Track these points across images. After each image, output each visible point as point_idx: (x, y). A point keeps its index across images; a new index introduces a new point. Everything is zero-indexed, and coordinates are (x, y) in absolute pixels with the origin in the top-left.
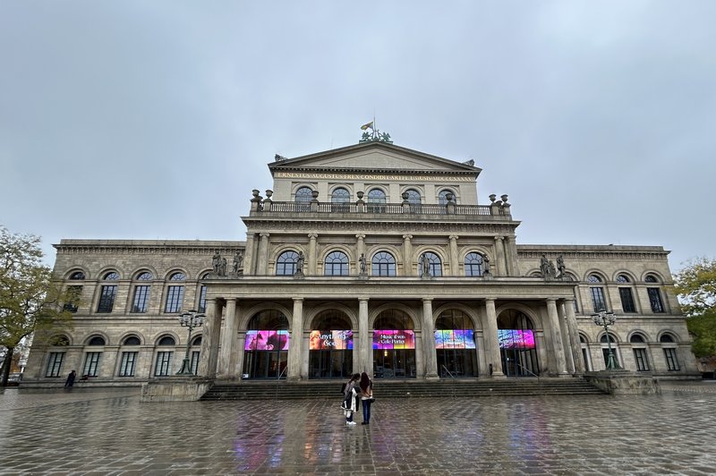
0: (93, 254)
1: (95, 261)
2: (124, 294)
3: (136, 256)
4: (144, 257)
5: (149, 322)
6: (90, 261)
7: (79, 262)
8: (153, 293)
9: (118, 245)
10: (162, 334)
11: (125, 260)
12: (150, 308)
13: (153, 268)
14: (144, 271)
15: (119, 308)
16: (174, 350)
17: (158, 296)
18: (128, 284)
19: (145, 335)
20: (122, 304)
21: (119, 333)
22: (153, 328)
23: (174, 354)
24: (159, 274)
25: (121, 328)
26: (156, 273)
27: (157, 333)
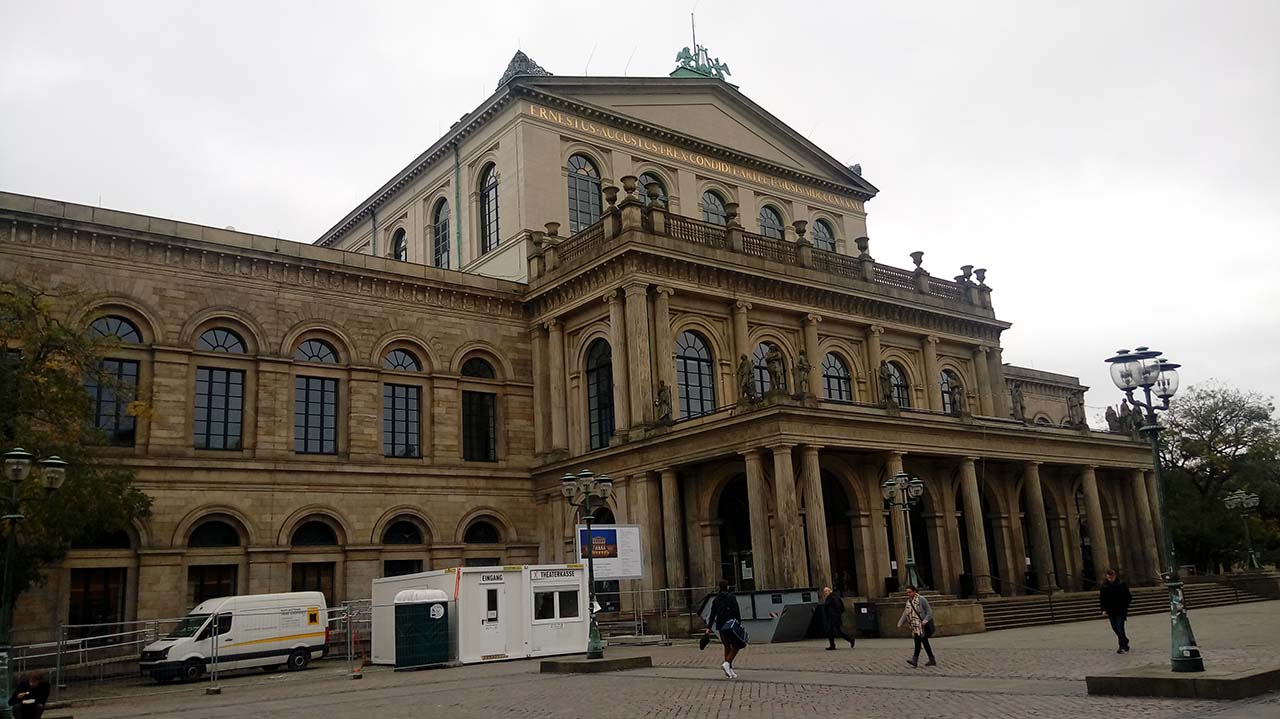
5: (265, 477)
6: (41, 270)
8: (262, 395)
9: (140, 233)
10: (305, 513)
11: (163, 286)
12: (261, 438)
13: (253, 320)
14: (220, 325)
15: (163, 433)
16: (337, 558)
17: (278, 405)
18: (184, 359)
19: (256, 518)
20: (173, 420)
21: (180, 508)
22: (279, 495)
23: (339, 570)
24: (272, 339)
25: (181, 493)
26: (263, 333)
27: (289, 512)
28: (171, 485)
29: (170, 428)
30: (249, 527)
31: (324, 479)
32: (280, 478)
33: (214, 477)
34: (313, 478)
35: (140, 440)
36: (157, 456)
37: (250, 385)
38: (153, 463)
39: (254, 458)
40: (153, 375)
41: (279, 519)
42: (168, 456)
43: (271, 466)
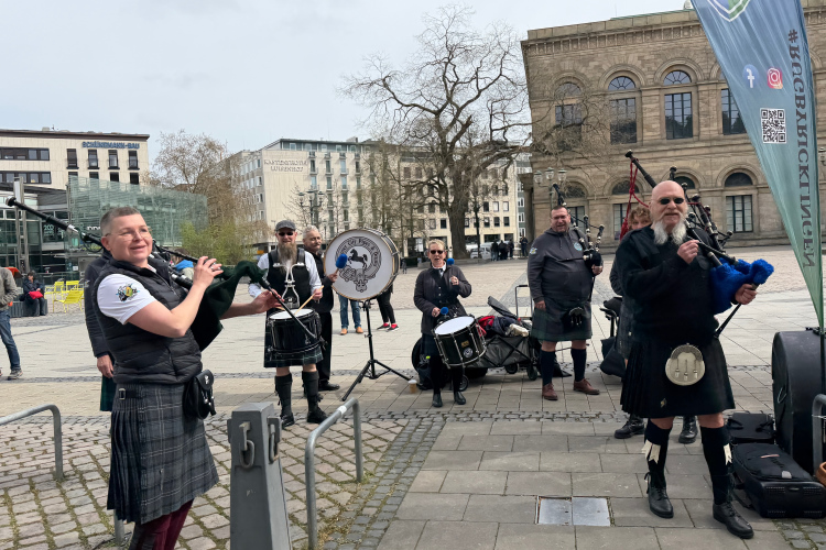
0: (588, 49)
1: (593, 60)
2: (652, 110)
3: (659, 43)
4: (673, 44)
5: (707, 151)
6: (585, 62)
7: (567, 65)
8: (701, 104)
9: (628, 29)
10: (731, 168)
11: (642, 54)
12: (702, 129)
13: (693, 62)
14: (675, 69)
15: (650, 134)
16: (754, 192)
17: (711, 108)
18: (657, 92)
19: (702, 173)
20: (654, 126)
21: (661, 171)
22: (714, 160)
23: (755, 198)
24: (705, 71)
25: (662, 164)
26: (700, 69)
27: (722, 168)
28: (655, 160)
29: (653, 130)
30: (699, 178)
31: (741, 148)
32: (715, 150)
33: (678, 153)
34: (734, 148)
35: (639, 139)
36: (648, 145)
37: (694, 100)
38: (645, 150)
39: (699, 141)
40: (642, 104)
41: (716, 173)
42: (652, 145)
43: (709, 144)
